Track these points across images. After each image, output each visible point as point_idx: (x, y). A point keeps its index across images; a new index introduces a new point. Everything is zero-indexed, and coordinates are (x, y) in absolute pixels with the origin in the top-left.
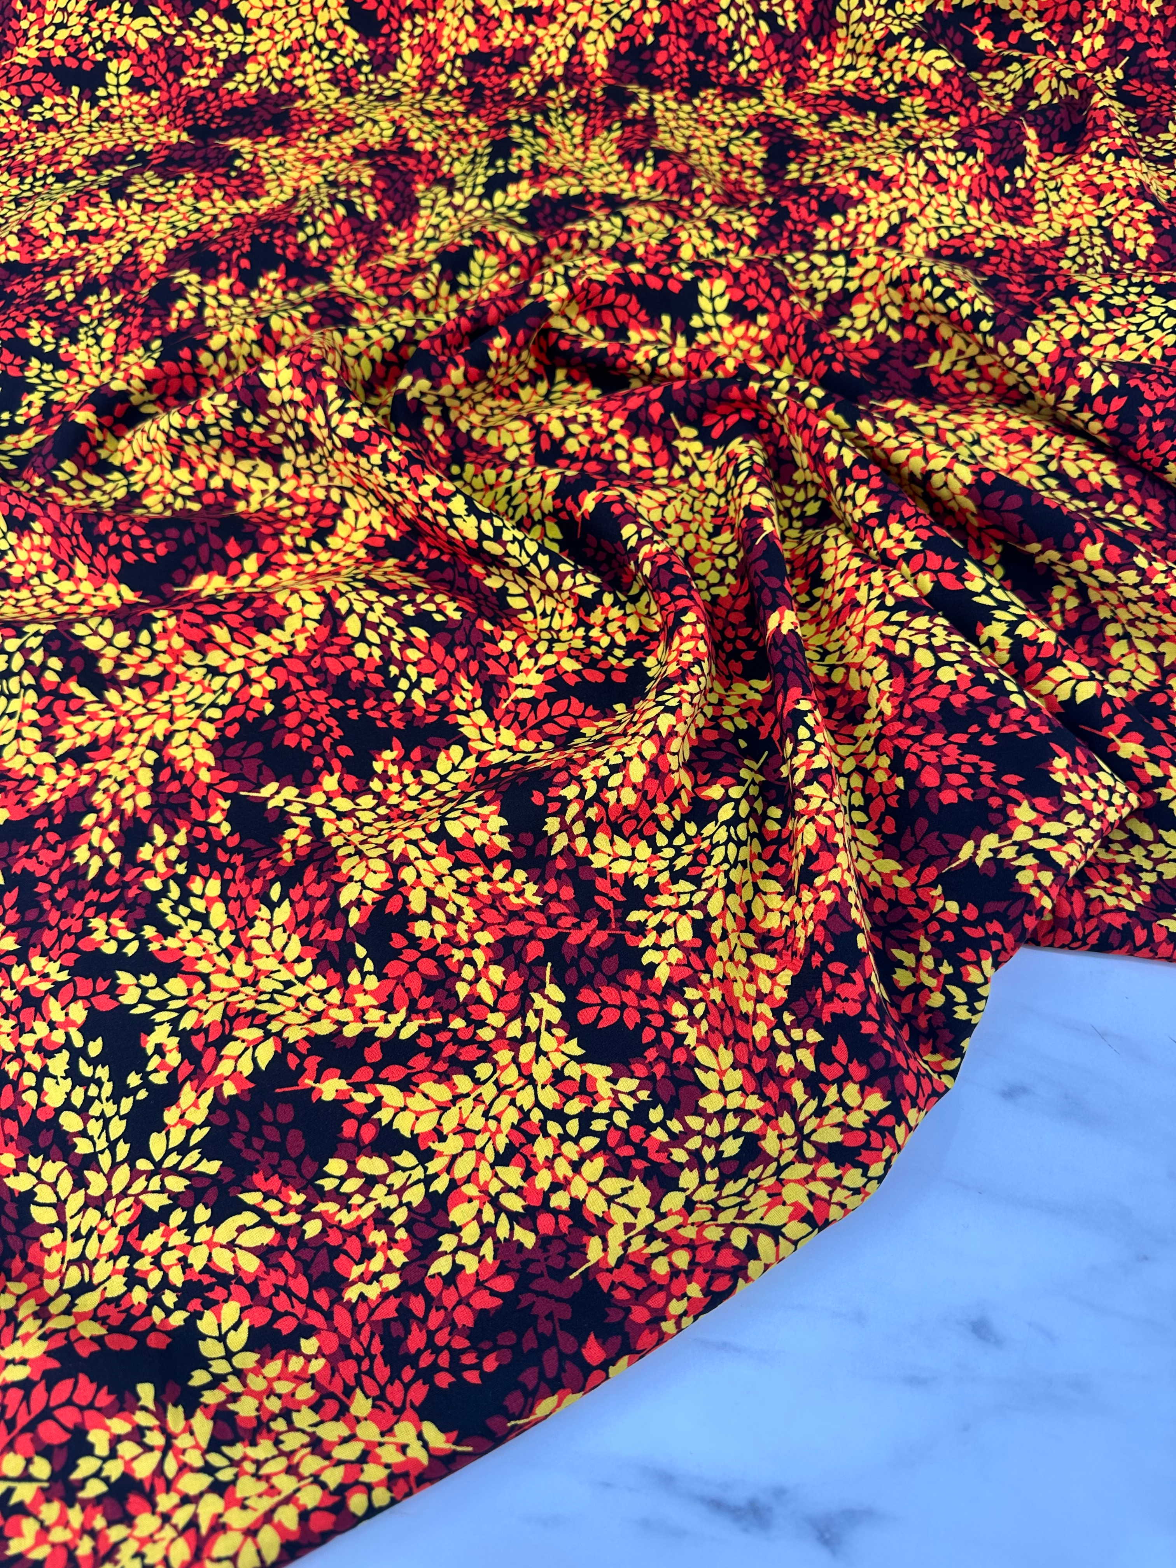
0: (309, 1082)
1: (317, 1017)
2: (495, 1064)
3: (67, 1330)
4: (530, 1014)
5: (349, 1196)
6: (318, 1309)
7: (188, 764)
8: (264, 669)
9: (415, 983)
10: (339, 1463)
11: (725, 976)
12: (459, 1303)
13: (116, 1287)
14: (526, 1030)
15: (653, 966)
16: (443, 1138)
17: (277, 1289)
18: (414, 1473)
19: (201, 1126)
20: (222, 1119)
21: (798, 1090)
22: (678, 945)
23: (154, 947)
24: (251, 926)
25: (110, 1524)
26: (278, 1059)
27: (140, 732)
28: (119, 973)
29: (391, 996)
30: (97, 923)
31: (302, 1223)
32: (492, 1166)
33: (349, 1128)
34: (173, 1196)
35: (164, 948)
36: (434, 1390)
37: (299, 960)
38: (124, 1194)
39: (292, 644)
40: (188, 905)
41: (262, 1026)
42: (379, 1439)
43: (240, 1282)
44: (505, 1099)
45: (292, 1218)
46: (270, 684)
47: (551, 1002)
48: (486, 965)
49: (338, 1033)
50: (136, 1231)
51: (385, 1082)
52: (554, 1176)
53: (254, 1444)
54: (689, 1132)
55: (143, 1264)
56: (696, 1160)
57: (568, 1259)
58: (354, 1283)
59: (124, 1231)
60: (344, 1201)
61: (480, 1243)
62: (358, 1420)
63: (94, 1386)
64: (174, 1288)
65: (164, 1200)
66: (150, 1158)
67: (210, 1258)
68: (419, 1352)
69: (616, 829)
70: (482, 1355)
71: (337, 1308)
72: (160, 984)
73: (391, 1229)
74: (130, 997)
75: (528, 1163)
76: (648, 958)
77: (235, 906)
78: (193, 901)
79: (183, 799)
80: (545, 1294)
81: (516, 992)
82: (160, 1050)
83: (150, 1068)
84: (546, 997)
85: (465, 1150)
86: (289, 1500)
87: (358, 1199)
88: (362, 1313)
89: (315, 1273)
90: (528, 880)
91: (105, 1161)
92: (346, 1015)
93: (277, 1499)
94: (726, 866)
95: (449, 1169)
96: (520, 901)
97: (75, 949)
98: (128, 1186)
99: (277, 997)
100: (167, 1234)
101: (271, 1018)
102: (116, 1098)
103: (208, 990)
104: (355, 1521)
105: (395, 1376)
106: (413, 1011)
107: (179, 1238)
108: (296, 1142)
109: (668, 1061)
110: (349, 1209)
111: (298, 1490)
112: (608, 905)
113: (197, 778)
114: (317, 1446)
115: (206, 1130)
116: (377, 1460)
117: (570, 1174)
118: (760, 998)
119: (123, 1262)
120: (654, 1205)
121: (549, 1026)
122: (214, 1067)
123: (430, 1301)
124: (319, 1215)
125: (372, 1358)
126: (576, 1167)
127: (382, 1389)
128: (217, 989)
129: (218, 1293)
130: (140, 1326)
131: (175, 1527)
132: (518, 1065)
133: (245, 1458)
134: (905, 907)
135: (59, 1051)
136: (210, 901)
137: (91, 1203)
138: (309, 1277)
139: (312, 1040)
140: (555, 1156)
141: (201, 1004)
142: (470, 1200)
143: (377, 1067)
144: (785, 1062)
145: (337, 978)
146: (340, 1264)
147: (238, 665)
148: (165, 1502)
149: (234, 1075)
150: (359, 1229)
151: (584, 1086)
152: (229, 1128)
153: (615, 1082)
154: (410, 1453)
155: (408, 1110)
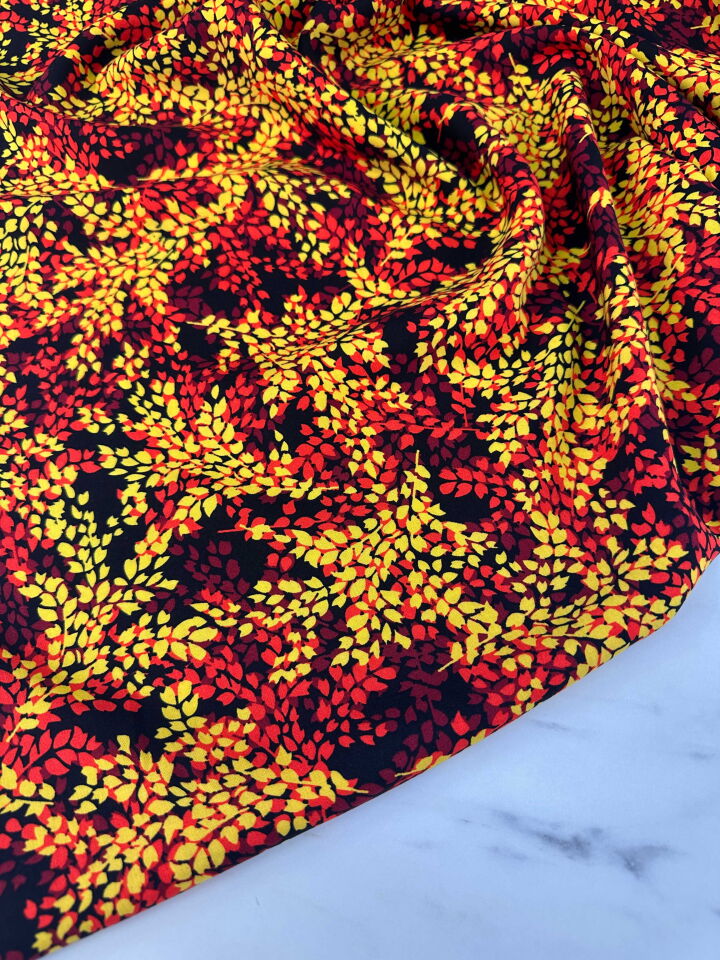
0: (243, 527)
1: (247, 482)
2: (379, 520)
3: (66, 695)
4: (404, 486)
5: (273, 607)
6: (250, 687)
7: (149, 301)
8: (203, 234)
9: (318, 461)
10: (269, 797)
11: (553, 463)
12: (355, 686)
13: (101, 667)
14: (401, 497)
15: (497, 455)
16: (341, 569)
17: (220, 672)
18: (325, 807)
19: (163, 556)
20: (179, 551)
21: (612, 544)
22: (518, 438)
23: (126, 429)
24: (198, 417)
25: (99, 833)
26: (220, 510)
27: (114, 278)
28: (101, 447)
29: (301, 469)
30: (84, 411)
31: (238, 625)
32: (378, 590)
33: (272, 560)
34: (142, 604)
35: (133, 430)
36: (339, 748)
37: (233, 442)
38: (105, 602)
39: (223, 216)
40: (151, 400)
41: (208, 486)
42: (298, 782)
43: (192, 666)
44: (386, 545)
45: (231, 622)
46: (207, 245)
47: (419, 477)
48: (371, 451)
49: (263, 493)
50: (114, 628)
51: (298, 528)
52: (424, 598)
53: (204, 781)
54: (526, 572)
55: (120, 652)
56: (532, 591)
57: (436, 657)
58: (276, 669)
59: (106, 628)
60: (269, 611)
61: (369, 644)
62: (282, 768)
63: (86, 735)
64: (143, 670)
65: (135, 607)
66: (125, 577)
67: (169, 649)
68: (326, 721)
69: (469, 354)
70: (374, 724)
71: (264, 687)
72: (131, 455)
73: (303, 631)
74: (110, 463)
75: (404, 589)
76: (493, 448)
77: (185, 402)
78: (155, 398)
79: (146, 325)
80: (420, 682)
81: (393, 470)
82: (132, 501)
83: (125, 513)
84: (416, 474)
85: (357, 578)
86: (231, 822)
87: (279, 610)
88: (282, 692)
89: (248, 661)
90: (401, 391)
91: (91, 578)
92: (268, 481)
93: (223, 821)
94: (555, 382)
95: (346, 590)
96: (395, 406)
97: (68, 429)
98: (109, 597)
99: (218, 467)
100: (138, 631)
101: (214, 481)
102: (99, 534)
103: (167, 459)
104: (281, 839)
105: (308, 737)
106: (317, 481)
107: (146, 634)
108: (233, 569)
109: (510, 521)
110: (273, 616)
111: (238, 815)
112: (461, 411)
113: (155, 311)
114: (251, 785)
115: (166, 558)
116: (297, 797)
117: (435, 597)
118: (579, 479)
119: (105, 650)
120: (501, 621)
121: (419, 495)
122: (173, 514)
123: (333, 684)
124: (250, 620)
125: (291, 724)
126: (440, 593)
127: (299, 746)
128: (173, 460)
129: (176, 674)
130: (118, 695)
131: (147, 838)
132: (396, 521)
133: (198, 791)
134: (692, 415)
135: (57, 500)
136: (167, 398)
137: (80, 608)
138: (243, 665)
139: (244, 497)
140: (424, 585)
141: (162, 470)
142: (362, 613)
143: (293, 518)
144: (601, 524)
145: (261, 455)
146: (266, 655)
147: (184, 231)
148: (139, 820)
149: (188, 520)
150: (280, 631)
151: (446, 538)
152: (183, 558)
153: (469, 535)
154: (322, 793)
155: (316, 549)
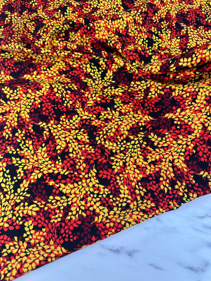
0: (48, 182)
1: (49, 169)
2: (82, 182)
4: (90, 174)
5: (53, 203)
6: (46, 223)
7: (24, 117)
8: (38, 98)
9: (69, 165)
10: (47, 253)
12: (71, 225)
13: (10, 216)
14: (89, 176)
15: (114, 169)
16: (71, 194)
17: (39, 219)
18: (60, 256)
19: (27, 188)
20: (31, 187)
22: (120, 166)
23: (19, 153)
24: (37, 150)
25: (7, 261)
26: (42, 177)
28: (12, 157)
29: (64, 166)
30: (8, 147)
31: (44, 207)
32: (80, 201)
33: (54, 191)
34: (21, 200)
35: (21, 153)
36: (65, 241)
37: (46, 158)
38: (12, 199)
40: (25, 145)
41: (39, 170)
42: (54, 249)
43: (32, 217)
44: (83, 189)
45: (43, 206)
46: (39, 101)
47: (94, 172)
48: (82, 163)
49: (53, 172)
50: (14, 206)
51: (61, 183)
52: (91, 204)
53: (33, 248)
54: (117, 201)
55: (15, 212)
56: (117, 206)
57: (91, 220)
58: (52, 219)
59: (12, 206)
60: (52, 204)
61: (76, 215)
62: (51, 245)
63: (7, 237)
64: (21, 217)
65: (20, 201)
66: (17, 193)
67: (27, 212)
68: (63, 233)
69: (110, 140)
71: (49, 224)
72: (20, 160)
73: (60, 210)
74: (14, 162)
75: (86, 201)
76: (114, 167)
77: (35, 146)
78: (26, 144)
79: (23, 124)
80: (86, 226)
81: (87, 169)
82: (20, 173)
83: (18, 176)
84: (93, 171)
85: (75, 197)
86: (38, 259)
87: (55, 204)
88: (53, 225)
89: (46, 217)
91: (9, 193)
92: (55, 169)
93: (36, 258)
94: (131, 153)
95: (72, 200)
96: (90, 152)
97: (4, 152)
98: (13, 198)
99: (42, 164)
100: (20, 207)
101: (41, 169)
102: (11, 181)
103: (29, 162)
104: (49, 263)
105: (58, 237)
106: (68, 170)
107: (22, 208)
108: (44, 192)
109: (115, 187)
110: (53, 206)
111: (39, 257)
112: (107, 155)
113: (26, 120)
114: (44, 249)
115: (28, 188)
116: (53, 253)
117: (94, 204)
119: (12, 212)
120: (108, 213)
121: (93, 176)
122: (30, 177)
123: (66, 224)
124: (47, 206)
125: (55, 233)
126: (95, 203)
127: (56, 240)
128: (31, 162)
129: (28, 219)
130: (14, 224)
131: (18, 262)
132: (86, 183)
133: (32, 251)
135: (1, 172)
136: (30, 145)
137: (6, 200)
138: (45, 217)
139: (49, 173)
140: (91, 201)
141: (28, 165)
142: (75, 206)
145: (54, 162)
146: (50, 215)
147: (33, 97)
148: (17, 257)
149: (34, 179)
150: (54, 210)
151: (98, 188)
152: (32, 188)
153: (104, 189)
154: (59, 252)
155: (65, 189)
